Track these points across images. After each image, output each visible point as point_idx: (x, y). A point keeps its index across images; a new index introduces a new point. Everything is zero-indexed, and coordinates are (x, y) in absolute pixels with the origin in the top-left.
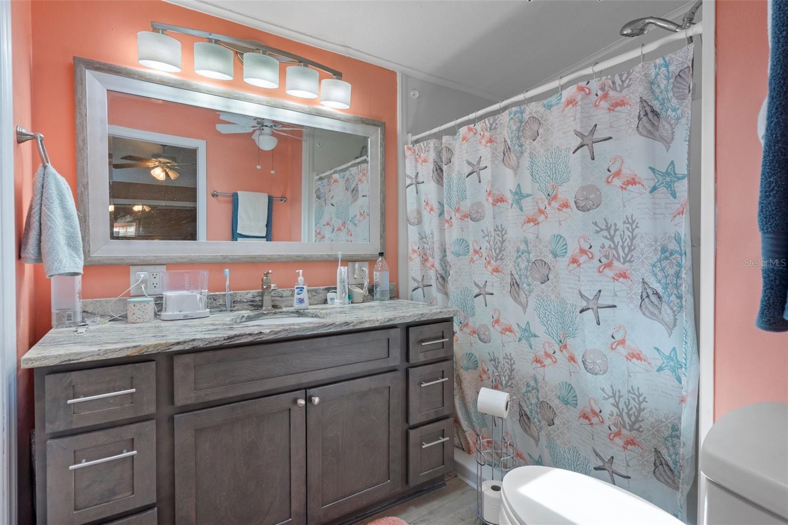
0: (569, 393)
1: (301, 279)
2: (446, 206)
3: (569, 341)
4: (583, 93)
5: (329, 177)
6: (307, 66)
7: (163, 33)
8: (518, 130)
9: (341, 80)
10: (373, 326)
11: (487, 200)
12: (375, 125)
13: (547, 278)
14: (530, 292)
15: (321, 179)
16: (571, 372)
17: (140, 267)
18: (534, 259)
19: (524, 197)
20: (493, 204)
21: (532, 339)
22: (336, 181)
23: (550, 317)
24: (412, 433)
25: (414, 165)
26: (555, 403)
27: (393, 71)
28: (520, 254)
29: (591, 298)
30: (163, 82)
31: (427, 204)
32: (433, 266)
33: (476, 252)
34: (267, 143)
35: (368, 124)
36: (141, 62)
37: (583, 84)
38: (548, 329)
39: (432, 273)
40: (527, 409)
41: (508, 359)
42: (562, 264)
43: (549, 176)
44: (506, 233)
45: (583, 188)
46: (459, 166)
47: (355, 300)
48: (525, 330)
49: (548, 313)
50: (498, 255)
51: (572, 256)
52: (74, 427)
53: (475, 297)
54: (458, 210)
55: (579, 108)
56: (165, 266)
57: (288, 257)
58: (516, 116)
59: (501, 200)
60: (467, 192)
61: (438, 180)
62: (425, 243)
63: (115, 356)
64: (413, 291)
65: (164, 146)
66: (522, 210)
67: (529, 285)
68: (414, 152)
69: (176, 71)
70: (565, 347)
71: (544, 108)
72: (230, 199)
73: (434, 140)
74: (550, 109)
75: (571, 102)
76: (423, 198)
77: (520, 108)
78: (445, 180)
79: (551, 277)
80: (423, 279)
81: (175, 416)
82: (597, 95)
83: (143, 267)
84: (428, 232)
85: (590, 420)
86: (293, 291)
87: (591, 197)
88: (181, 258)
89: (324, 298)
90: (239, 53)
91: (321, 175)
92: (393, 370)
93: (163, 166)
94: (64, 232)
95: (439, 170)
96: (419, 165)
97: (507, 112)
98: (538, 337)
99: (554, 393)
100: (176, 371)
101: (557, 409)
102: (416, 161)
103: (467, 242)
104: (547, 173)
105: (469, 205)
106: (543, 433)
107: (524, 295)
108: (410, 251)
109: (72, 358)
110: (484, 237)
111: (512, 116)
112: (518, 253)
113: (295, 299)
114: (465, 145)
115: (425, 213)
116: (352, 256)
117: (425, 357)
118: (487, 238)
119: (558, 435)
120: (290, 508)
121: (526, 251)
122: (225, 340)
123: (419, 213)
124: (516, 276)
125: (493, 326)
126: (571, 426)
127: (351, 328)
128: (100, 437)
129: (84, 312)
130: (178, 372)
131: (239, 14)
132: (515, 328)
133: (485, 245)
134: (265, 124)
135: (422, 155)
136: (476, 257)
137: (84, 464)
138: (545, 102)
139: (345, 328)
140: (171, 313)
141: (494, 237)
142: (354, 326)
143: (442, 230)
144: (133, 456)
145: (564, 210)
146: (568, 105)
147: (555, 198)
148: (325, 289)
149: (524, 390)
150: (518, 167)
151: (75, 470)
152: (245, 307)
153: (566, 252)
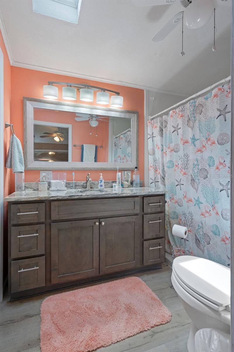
0: (216, 230)
1: (101, 177)
2: (164, 146)
3: (216, 205)
4: (221, 91)
5: (119, 137)
6: (105, 92)
7: (52, 85)
8: (194, 110)
9: (119, 95)
10: (127, 195)
11: (181, 142)
12: (134, 113)
13: (206, 177)
14: (199, 183)
15: (116, 138)
16: (217, 220)
17: (43, 171)
18: (201, 168)
19: (196, 140)
20: (183, 144)
21: (200, 205)
22: (122, 138)
23: (208, 194)
24: (145, 242)
25: (151, 129)
26: (210, 234)
27: (142, 90)
28: (194, 166)
29: (225, 185)
30: (52, 103)
31: (157, 146)
32: (159, 173)
33: (176, 166)
34: (94, 124)
35: (131, 113)
36: (45, 96)
37: (221, 87)
38: (207, 200)
39: (159, 176)
40: (198, 237)
41: (190, 214)
42: (212, 171)
43: (207, 130)
44: (189, 157)
45: (221, 135)
46: (170, 128)
47: (124, 187)
48: (197, 200)
49: (207, 192)
50: (185, 167)
51: (217, 166)
52: (19, 223)
53: (176, 186)
54: (169, 148)
55: (219, 98)
56: (52, 171)
57: (97, 168)
58: (193, 104)
59: (187, 142)
60: (173, 140)
61: (161, 135)
62: (156, 163)
63: (32, 200)
64: (151, 184)
65: (59, 128)
66: (195, 146)
67: (199, 180)
68: (151, 124)
69: (56, 99)
70: (215, 208)
71: (205, 100)
72: (81, 147)
73: (159, 118)
74: (207, 100)
75: (216, 96)
76: (155, 143)
77: (194, 100)
78: (164, 135)
79: (208, 176)
80: (155, 179)
81: (51, 224)
82: (227, 91)
83: (45, 171)
84: (157, 158)
85: (225, 242)
86: (98, 182)
87: (225, 138)
88: (58, 168)
89: (111, 185)
90: (78, 89)
91: (116, 136)
92: (137, 215)
93: (58, 136)
94: (19, 158)
95: (161, 130)
96: (154, 129)
97: (189, 103)
98: (203, 203)
99: (210, 229)
100: (52, 207)
101: (211, 237)
102: (153, 127)
103: (173, 162)
104: (206, 129)
105: (173, 145)
106: (206, 248)
107: (196, 185)
108: (150, 166)
109: (19, 199)
110: (180, 159)
111: (191, 104)
112: (194, 165)
113: (99, 185)
114: (172, 119)
115: (156, 150)
116: (124, 168)
117: (151, 210)
118: (181, 160)
119: (212, 249)
120: (93, 265)
121: (197, 165)
122: (68, 197)
123: (154, 150)
124: (193, 176)
125: (184, 199)
126: (217, 245)
127: (117, 195)
128: (27, 228)
129: (25, 187)
130: (52, 208)
131: (79, 74)
132: (193, 200)
133: (180, 162)
134: (93, 116)
135: (155, 125)
136: (177, 168)
137: (22, 236)
138: (205, 97)
139: (115, 195)
140: (53, 188)
141: (184, 159)
142: (119, 195)
143: (163, 157)
144: (37, 236)
145: (213, 145)
146: (214, 97)
147: (209, 140)
148: (112, 182)
149: (197, 228)
150: (194, 127)
151: (19, 238)
152: (80, 188)
153: (214, 164)
